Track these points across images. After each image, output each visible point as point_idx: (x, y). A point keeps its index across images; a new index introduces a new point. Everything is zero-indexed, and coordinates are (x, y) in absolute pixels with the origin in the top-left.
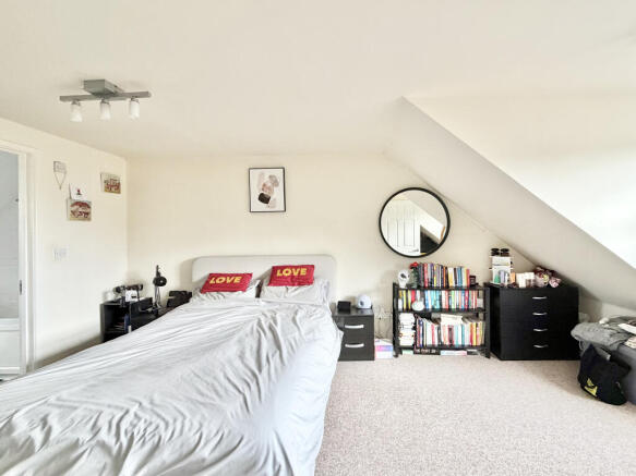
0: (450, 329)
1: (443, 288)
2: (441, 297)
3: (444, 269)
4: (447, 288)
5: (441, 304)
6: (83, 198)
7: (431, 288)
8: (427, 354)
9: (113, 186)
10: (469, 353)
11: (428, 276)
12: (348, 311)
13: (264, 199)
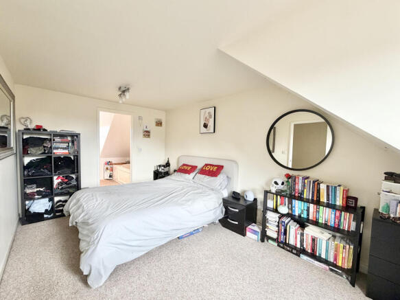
0: (314, 240)
1: (313, 202)
2: (308, 208)
3: (317, 183)
4: (318, 202)
5: (308, 215)
6: (148, 129)
7: (300, 198)
8: (289, 251)
9: (159, 124)
10: (331, 270)
11: (299, 187)
12: (238, 199)
13: (205, 126)
